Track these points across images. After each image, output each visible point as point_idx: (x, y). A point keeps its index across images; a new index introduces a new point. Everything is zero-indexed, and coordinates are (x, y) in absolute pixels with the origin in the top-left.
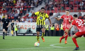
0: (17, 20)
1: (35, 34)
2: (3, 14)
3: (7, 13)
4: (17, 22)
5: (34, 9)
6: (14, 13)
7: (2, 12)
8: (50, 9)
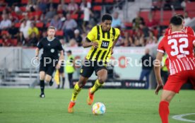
0: (72, 41)
1: (127, 84)
2: (29, 23)
3: (42, 19)
4: (72, 45)
5: (125, 7)
6: (63, 19)
7: (29, 15)
8: (172, 7)
